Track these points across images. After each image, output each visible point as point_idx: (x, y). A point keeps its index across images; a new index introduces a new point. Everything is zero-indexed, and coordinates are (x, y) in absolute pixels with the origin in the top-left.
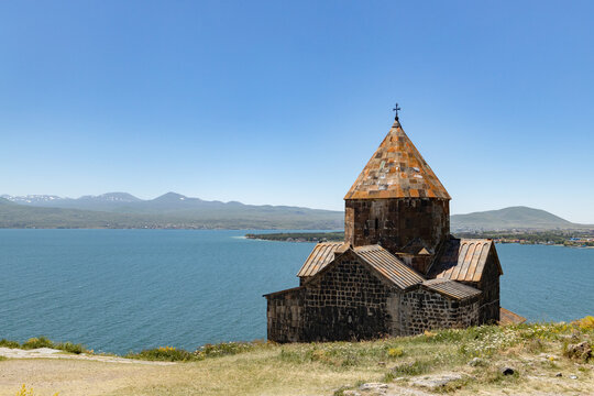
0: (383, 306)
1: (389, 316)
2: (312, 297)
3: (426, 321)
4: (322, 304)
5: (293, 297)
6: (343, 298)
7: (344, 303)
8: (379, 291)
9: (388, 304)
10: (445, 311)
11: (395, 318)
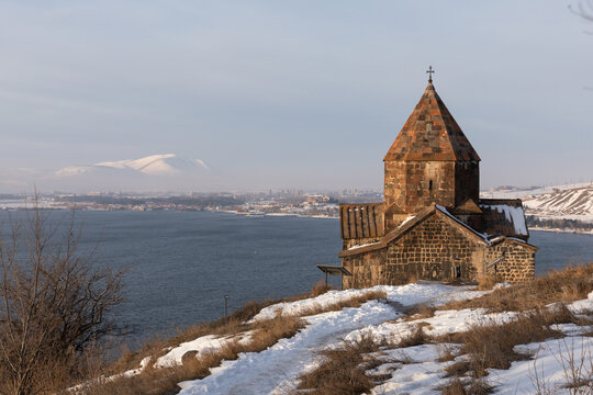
0: (468, 260)
1: (473, 269)
2: (394, 256)
3: (508, 271)
4: (405, 261)
5: (373, 257)
6: (428, 255)
7: (428, 260)
8: (464, 246)
9: (474, 257)
10: (526, 260)
11: (479, 270)
